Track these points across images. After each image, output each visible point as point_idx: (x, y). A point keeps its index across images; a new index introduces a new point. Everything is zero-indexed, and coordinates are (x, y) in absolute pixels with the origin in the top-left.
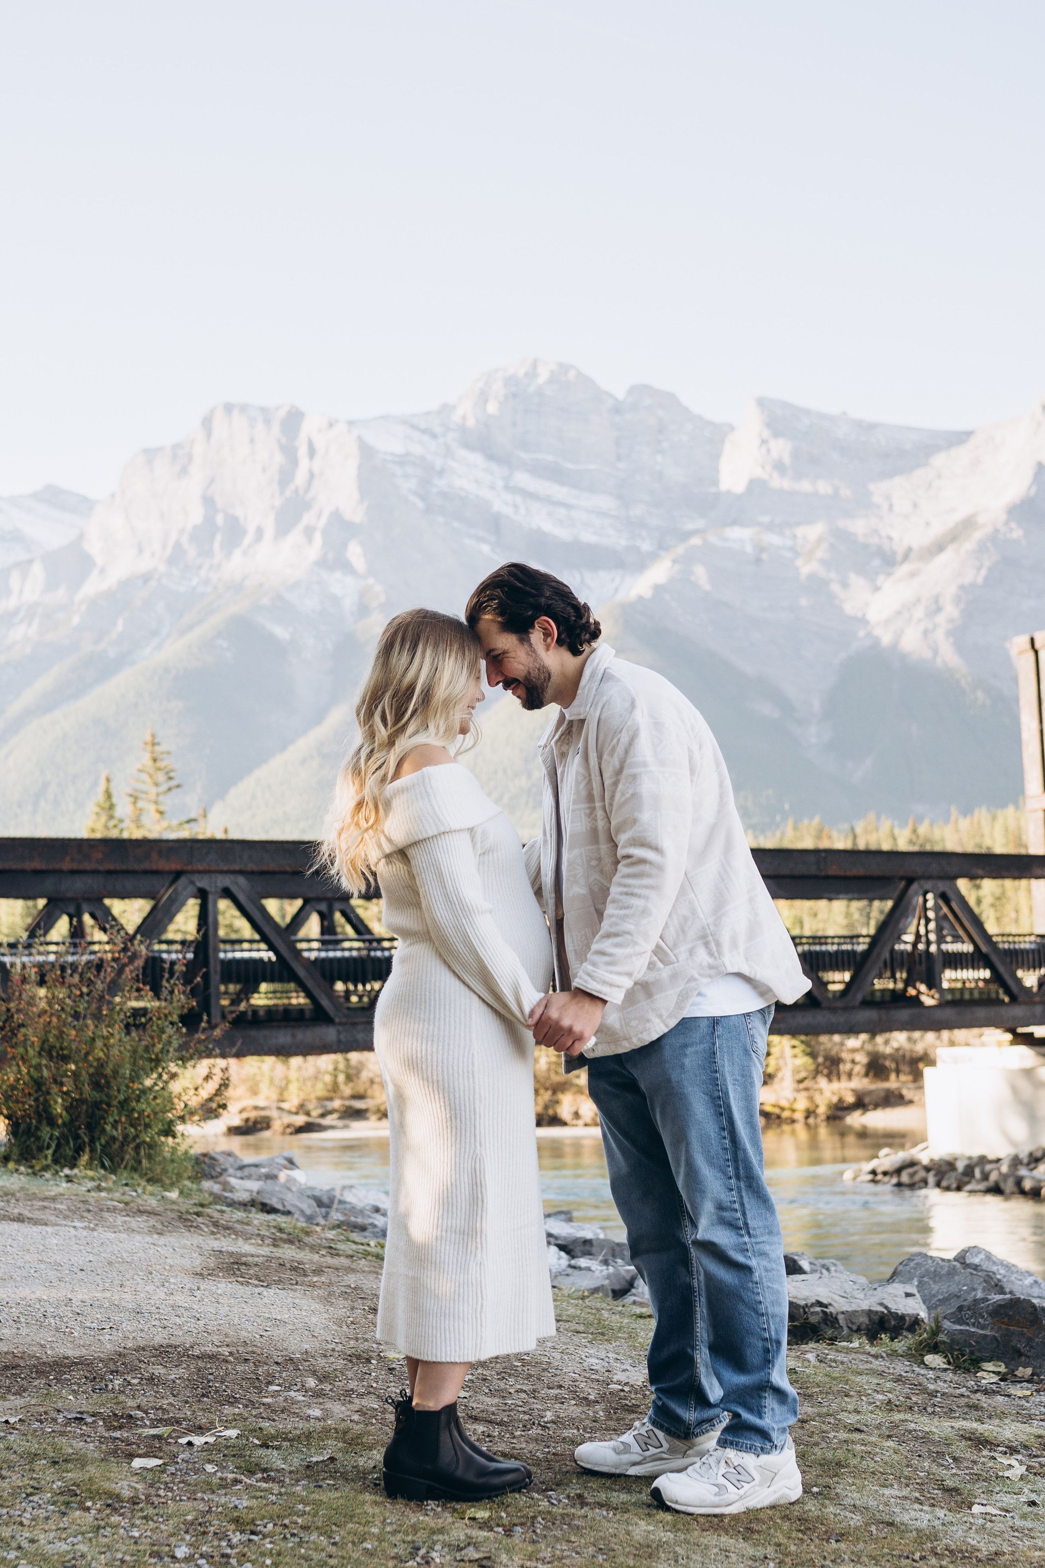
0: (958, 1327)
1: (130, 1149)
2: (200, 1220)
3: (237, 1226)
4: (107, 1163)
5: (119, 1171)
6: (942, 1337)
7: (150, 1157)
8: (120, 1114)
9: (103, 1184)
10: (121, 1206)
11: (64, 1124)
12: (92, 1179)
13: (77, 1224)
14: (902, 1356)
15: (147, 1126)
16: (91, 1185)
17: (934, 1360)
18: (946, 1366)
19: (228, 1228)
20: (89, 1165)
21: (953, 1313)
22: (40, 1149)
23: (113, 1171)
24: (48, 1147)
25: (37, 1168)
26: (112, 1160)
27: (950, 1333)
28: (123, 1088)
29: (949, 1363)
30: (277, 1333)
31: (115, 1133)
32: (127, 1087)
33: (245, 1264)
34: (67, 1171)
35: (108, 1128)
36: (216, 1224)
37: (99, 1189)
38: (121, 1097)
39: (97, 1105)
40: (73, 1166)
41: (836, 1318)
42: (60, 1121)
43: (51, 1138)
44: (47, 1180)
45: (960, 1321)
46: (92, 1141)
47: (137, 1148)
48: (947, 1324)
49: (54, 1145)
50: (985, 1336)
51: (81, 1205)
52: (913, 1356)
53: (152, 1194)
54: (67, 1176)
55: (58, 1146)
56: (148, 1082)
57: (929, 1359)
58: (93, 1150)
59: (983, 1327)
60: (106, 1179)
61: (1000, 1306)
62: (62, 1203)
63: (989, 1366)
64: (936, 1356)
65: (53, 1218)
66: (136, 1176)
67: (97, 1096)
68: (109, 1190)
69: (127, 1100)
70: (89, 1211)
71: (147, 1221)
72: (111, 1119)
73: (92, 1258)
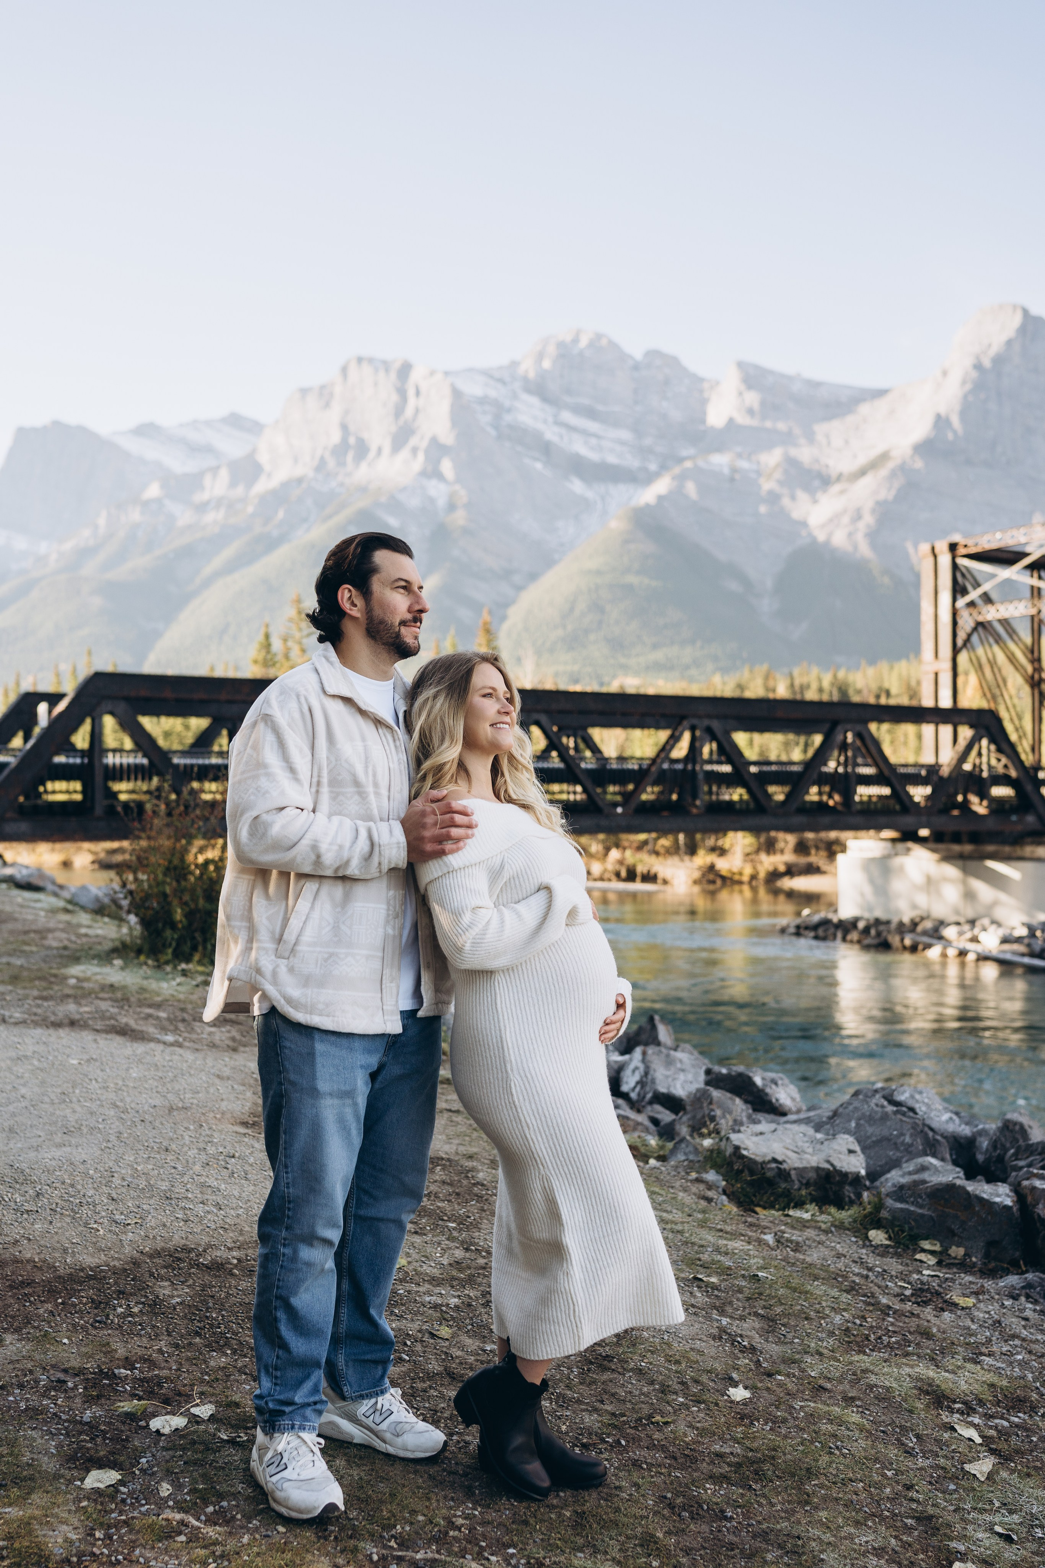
0: (899, 1205)
6: (884, 1214)
14: (848, 1229)
17: (878, 1236)
18: (887, 1242)
21: (894, 1192)
22: (164, 946)
25: (162, 961)
27: (892, 1211)
29: (890, 1238)
34: (182, 966)
41: (789, 1174)
42: (180, 926)
43: (172, 939)
44: (167, 974)
45: (900, 1199)
48: (889, 1202)
49: (174, 944)
50: (922, 1216)
52: (858, 1231)
54: (181, 970)
55: (178, 945)
57: (872, 1233)
59: (921, 1207)
61: (938, 1190)
63: (926, 1245)
64: (879, 1232)
73: (157, 1102)
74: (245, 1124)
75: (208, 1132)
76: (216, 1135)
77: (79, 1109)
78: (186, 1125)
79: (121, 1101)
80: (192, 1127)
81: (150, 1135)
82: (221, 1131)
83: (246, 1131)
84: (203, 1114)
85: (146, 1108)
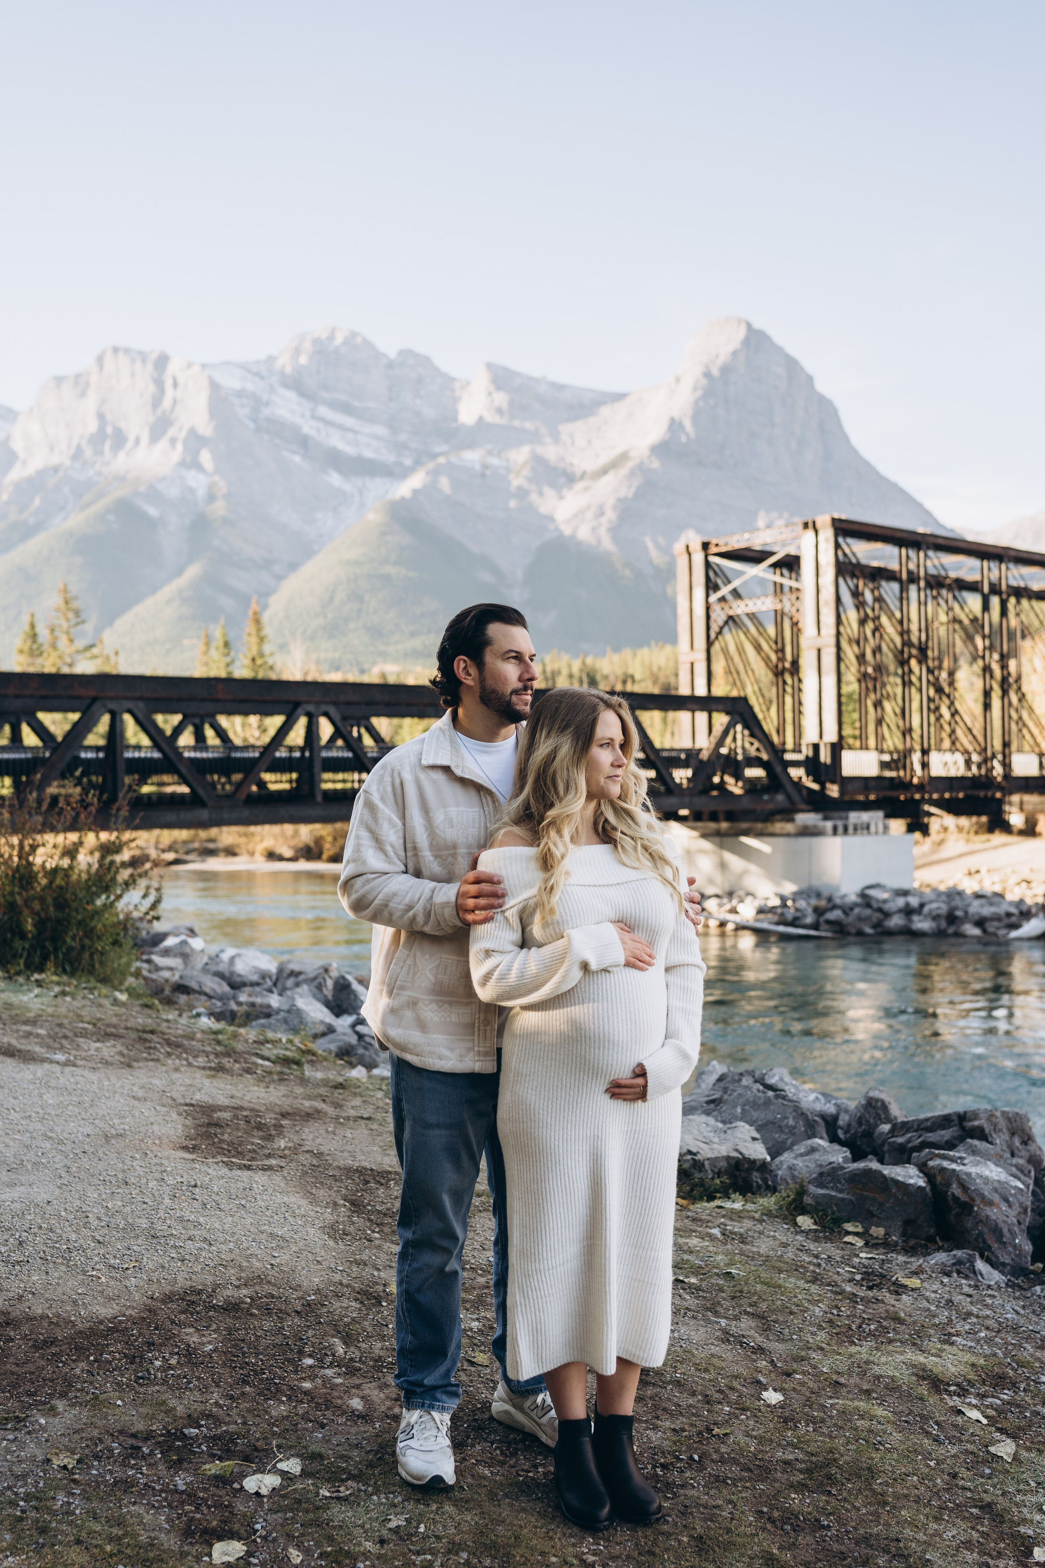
0: (821, 1191)
1: (86, 955)
2: (154, 1038)
3: (185, 1042)
4: (68, 968)
5: (79, 973)
6: (808, 1200)
7: (101, 963)
8: (78, 930)
9: (67, 989)
10: (90, 1027)
11: (33, 937)
12: (58, 983)
13: (60, 1057)
14: (778, 1217)
15: (99, 938)
16: (57, 989)
17: (805, 1221)
18: (814, 1227)
19: (178, 1046)
20: (55, 974)
21: (815, 1179)
22: (15, 956)
23: (72, 974)
24: (21, 956)
25: (12, 972)
26: (71, 964)
27: (815, 1197)
28: (81, 910)
29: (816, 1223)
30: (284, 1258)
31: (73, 944)
32: (85, 909)
33: (217, 1125)
34: (36, 976)
35: (68, 940)
36: (169, 1043)
37: (64, 993)
38: (79, 917)
39: (59, 922)
40: (41, 970)
41: (703, 1164)
42: (30, 936)
43: (23, 949)
44: (21, 985)
45: (821, 1185)
46: (56, 950)
47: (92, 955)
48: (811, 1188)
49: (25, 954)
50: (842, 1199)
51: (57, 1030)
52: (787, 1218)
53: (106, 997)
54: (37, 981)
55: (29, 955)
56: (99, 902)
57: (800, 1219)
58: (56, 957)
59: (840, 1191)
60: (69, 985)
61: (855, 1174)
62: (41, 1027)
63: (849, 1227)
64: (806, 1218)
65: (37, 1049)
66: (92, 979)
67: (60, 915)
68: (73, 996)
69: (83, 920)
70: (65, 1037)
71: (114, 1046)
72: (71, 934)
73: (89, 1130)
74: (185, 1148)
75: (155, 1160)
76: (166, 1162)
77: (11, 1143)
78: (130, 1154)
79: (52, 1131)
80: (137, 1156)
81: (99, 1167)
82: (168, 1158)
83: (192, 1156)
84: (142, 1141)
85: (81, 1138)
